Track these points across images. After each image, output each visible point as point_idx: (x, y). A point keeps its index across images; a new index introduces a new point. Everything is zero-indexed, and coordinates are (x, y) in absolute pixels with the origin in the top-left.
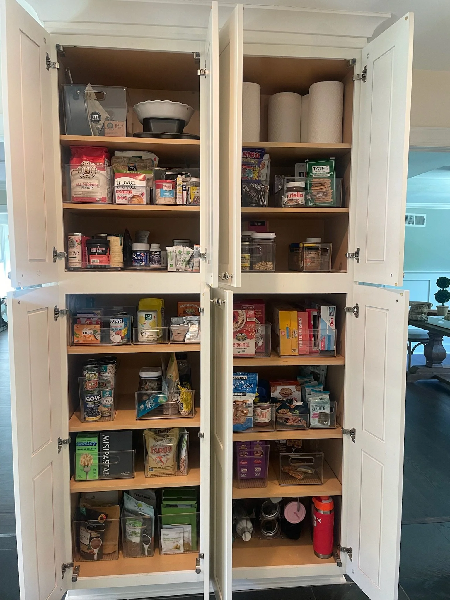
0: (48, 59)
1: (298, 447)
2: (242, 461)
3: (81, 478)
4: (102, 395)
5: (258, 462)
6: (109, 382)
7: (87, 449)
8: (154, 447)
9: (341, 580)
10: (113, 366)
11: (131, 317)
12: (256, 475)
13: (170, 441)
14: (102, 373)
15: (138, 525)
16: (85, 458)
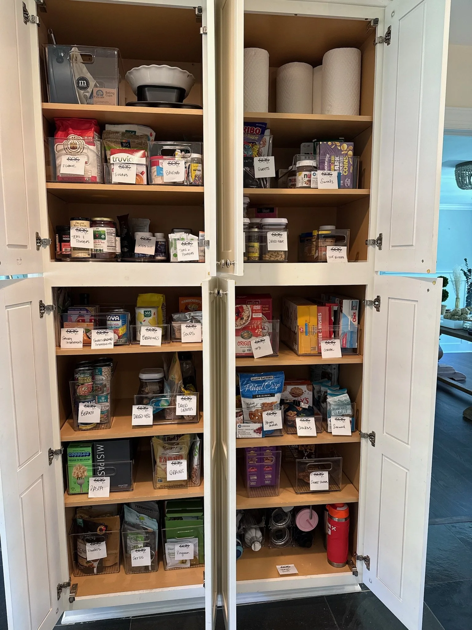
0: (25, 11)
1: (310, 451)
2: (252, 468)
3: (74, 491)
4: (97, 400)
5: (268, 469)
6: (105, 386)
7: (80, 460)
8: (163, 456)
9: (356, 588)
10: (108, 368)
11: (128, 314)
12: (267, 482)
13: (181, 449)
14: (97, 376)
15: (140, 539)
16: (78, 469)
